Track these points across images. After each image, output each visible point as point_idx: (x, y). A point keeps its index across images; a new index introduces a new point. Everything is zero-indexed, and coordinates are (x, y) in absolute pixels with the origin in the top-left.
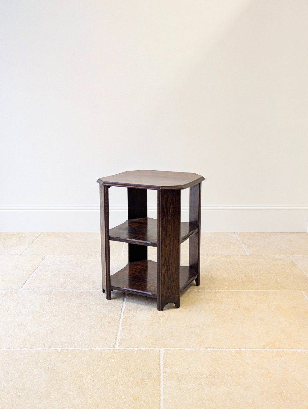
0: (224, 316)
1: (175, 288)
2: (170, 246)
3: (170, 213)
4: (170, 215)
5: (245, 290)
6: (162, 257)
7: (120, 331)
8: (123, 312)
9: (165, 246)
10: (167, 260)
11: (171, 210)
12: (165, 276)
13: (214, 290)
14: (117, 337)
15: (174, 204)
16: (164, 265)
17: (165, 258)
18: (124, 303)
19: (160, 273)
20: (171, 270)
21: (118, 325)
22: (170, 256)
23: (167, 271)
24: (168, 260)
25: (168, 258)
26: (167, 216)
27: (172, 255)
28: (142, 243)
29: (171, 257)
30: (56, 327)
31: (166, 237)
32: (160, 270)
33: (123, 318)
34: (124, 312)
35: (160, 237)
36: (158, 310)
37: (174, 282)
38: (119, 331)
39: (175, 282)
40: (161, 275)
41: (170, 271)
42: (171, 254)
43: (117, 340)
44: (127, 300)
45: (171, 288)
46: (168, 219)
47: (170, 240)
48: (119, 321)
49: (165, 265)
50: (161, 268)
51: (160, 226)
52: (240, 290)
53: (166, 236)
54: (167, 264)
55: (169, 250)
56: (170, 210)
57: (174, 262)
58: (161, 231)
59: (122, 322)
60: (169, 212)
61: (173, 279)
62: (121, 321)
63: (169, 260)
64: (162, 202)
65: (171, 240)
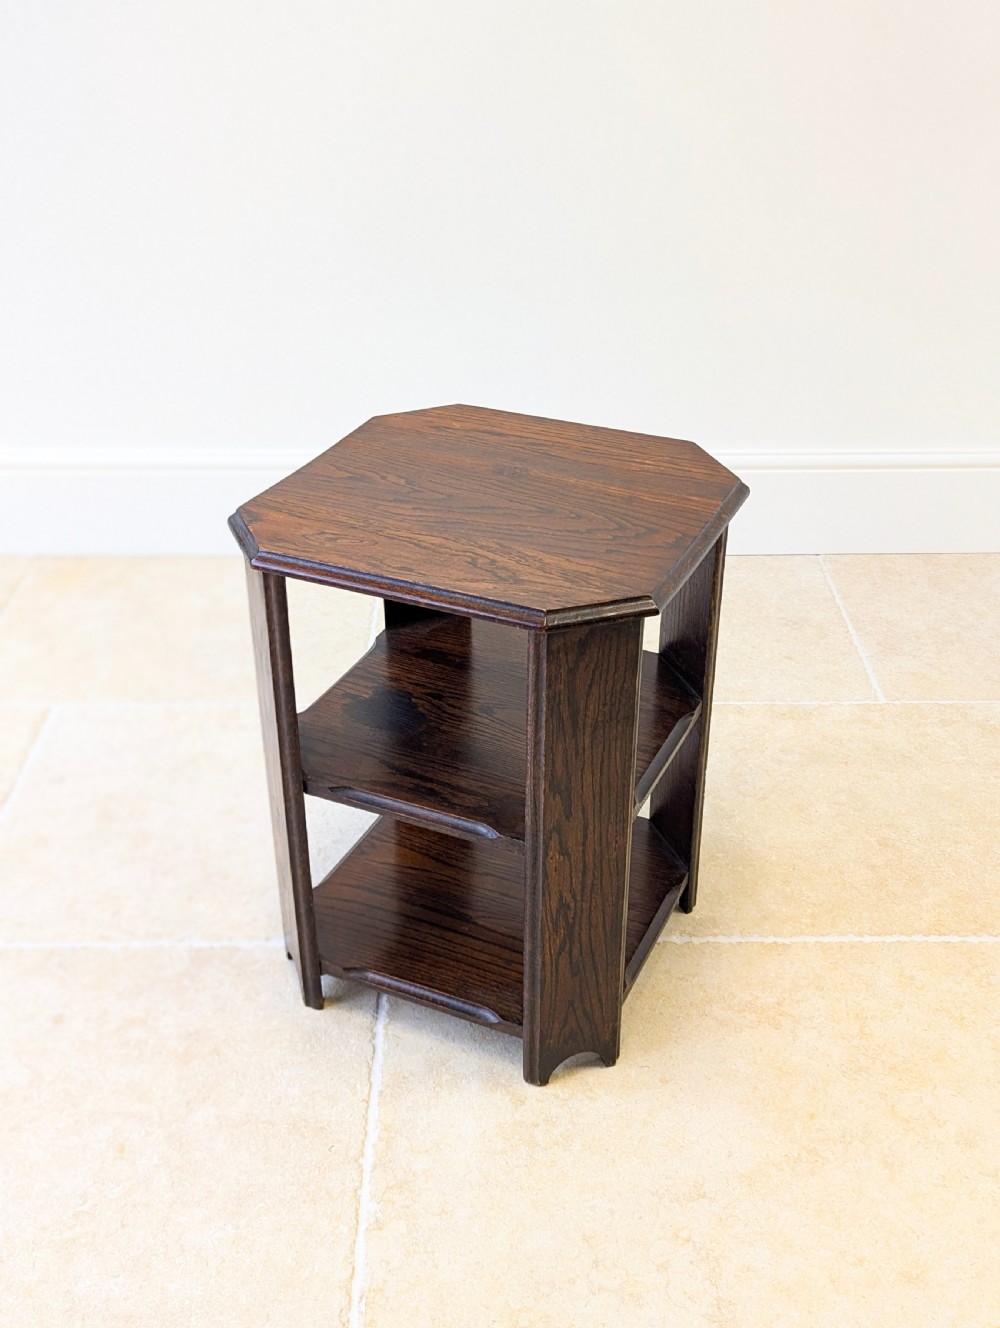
0: (812, 1116)
1: (600, 1000)
2: (583, 851)
3: (589, 721)
4: (589, 730)
5: (888, 939)
6: (547, 898)
7: (367, 1229)
8: (374, 1099)
9: (564, 852)
10: (569, 907)
11: (591, 707)
12: (557, 962)
13: (755, 938)
14: (352, 1277)
15: (607, 682)
16: (555, 924)
17: (561, 898)
18: (380, 1028)
19: (539, 958)
20: (584, 938)
21: (358, 1184)
22: (583, 890)
23: (567, 949)
24: (572, 905)
25: (574, 897)
26: (574, 735)
27: (593, 884)
28: (455, 827)
29: (588, 891)
30: (84, 1202)
31: (568, 818)
32: (539, 943)
33: (380, 1139)
34: (382, 1092)
35: (541, 823)
36: (526, 1080)
37: (597, 981)
38: (362, 1229)
39: (601, 979)
40: (543, 963)
41: (580, 943)
42: (589, 882)
43: (356, 1296)
44: (393, 1015)
45: (582, 1001)
46: (581, 745)
47: (586, 827)
48: (362, 1155)
49: (562, 923)
50: (543, 939)
51: (542, 776)
52: (867, 939)
53: (568, 815)
54: (571, 921)
55: (581, 866)
56: (586, 708)
57: (600, 907)
58: (542, 796)
59: (375, 1167)
60: (581, 716)
61: (595, 968)
62: (368, 1161)
63: (579, 904)
64: (549, 678)
65: (591, 828)
